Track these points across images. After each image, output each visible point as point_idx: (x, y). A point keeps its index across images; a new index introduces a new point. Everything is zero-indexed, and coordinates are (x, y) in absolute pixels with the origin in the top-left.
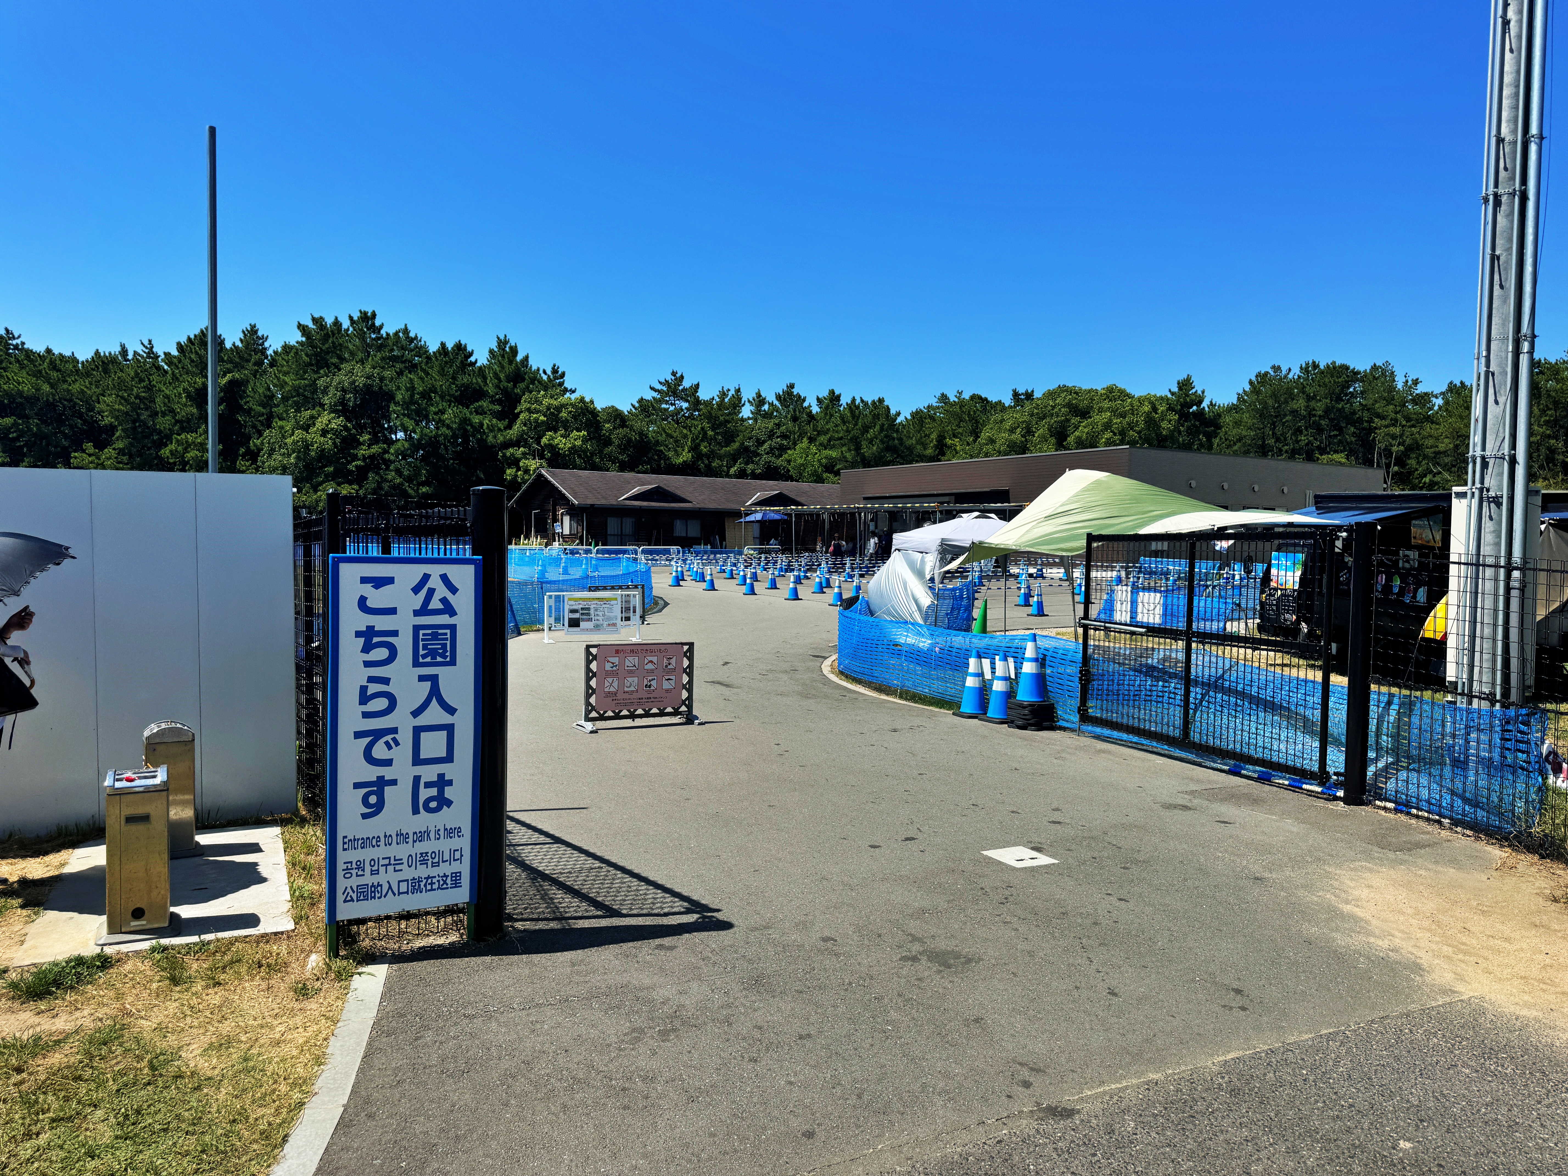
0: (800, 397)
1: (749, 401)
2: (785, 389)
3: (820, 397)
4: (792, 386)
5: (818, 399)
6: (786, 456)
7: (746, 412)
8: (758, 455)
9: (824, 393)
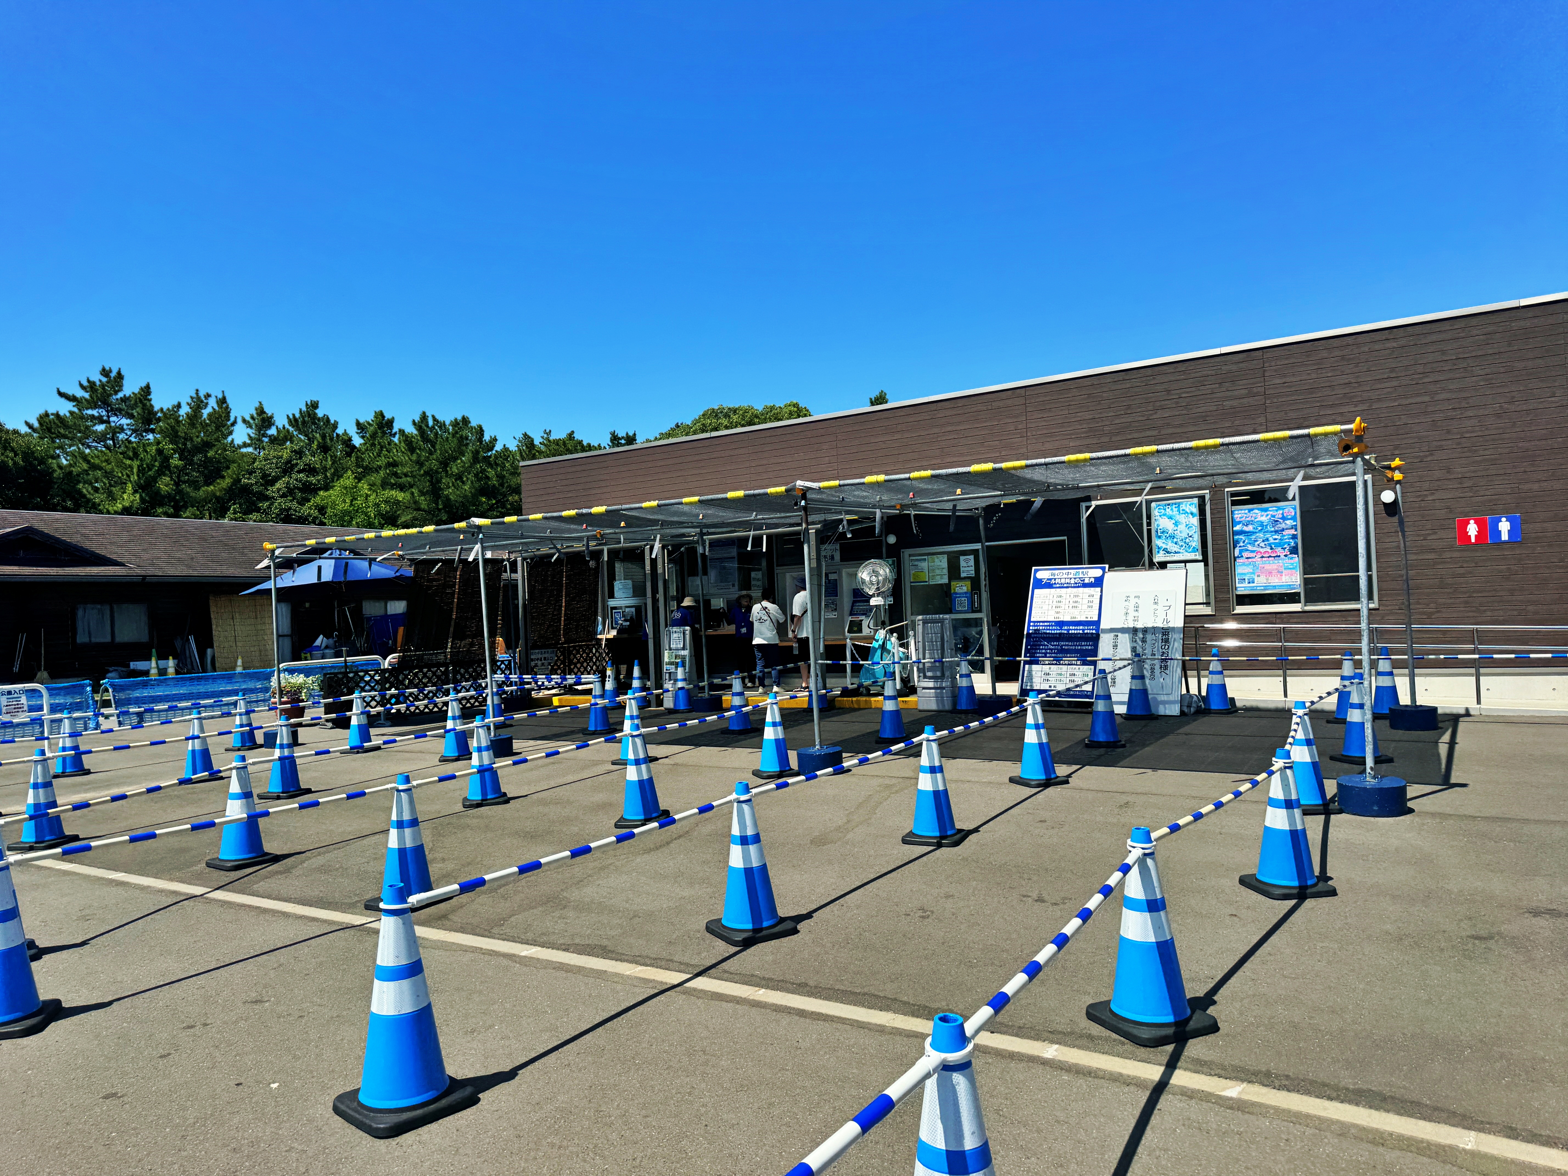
0: (328, 420)
1: (244, 421)
2: (304, 409)
3: (361, 421)
4: (315, 405)
5: (358, 424)
6: (318, 499)
7: (240, 435)
8: (267, 498)
9: (368, 417)
